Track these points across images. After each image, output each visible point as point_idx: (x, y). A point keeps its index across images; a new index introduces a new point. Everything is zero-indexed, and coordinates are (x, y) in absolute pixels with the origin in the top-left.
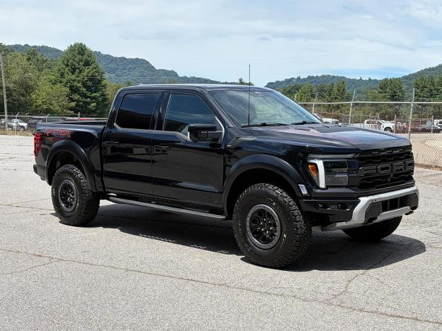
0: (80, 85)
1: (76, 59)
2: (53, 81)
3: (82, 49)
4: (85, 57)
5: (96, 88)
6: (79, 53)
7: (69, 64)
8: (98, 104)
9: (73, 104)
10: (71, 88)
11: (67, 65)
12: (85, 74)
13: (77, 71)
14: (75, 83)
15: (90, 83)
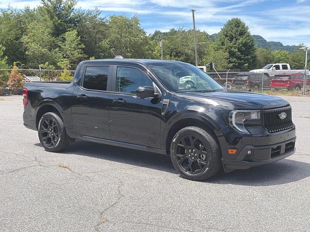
0: (236, 50)
1: (234, 30)
2: (216, 49)
3: (238, 23)
4: (240, 28)
5: (248, 52)
6: (235, 26)
7: (228, 35)
8: (249, 64)
9: (231, 65)
10: (230, 52)
11: (226, 36)
12: (240, 41)
13: (234, 39)
14: (233, 49)
15: (243, 48)
